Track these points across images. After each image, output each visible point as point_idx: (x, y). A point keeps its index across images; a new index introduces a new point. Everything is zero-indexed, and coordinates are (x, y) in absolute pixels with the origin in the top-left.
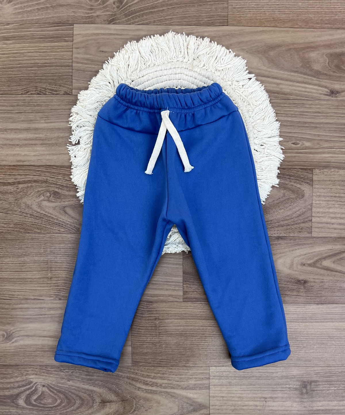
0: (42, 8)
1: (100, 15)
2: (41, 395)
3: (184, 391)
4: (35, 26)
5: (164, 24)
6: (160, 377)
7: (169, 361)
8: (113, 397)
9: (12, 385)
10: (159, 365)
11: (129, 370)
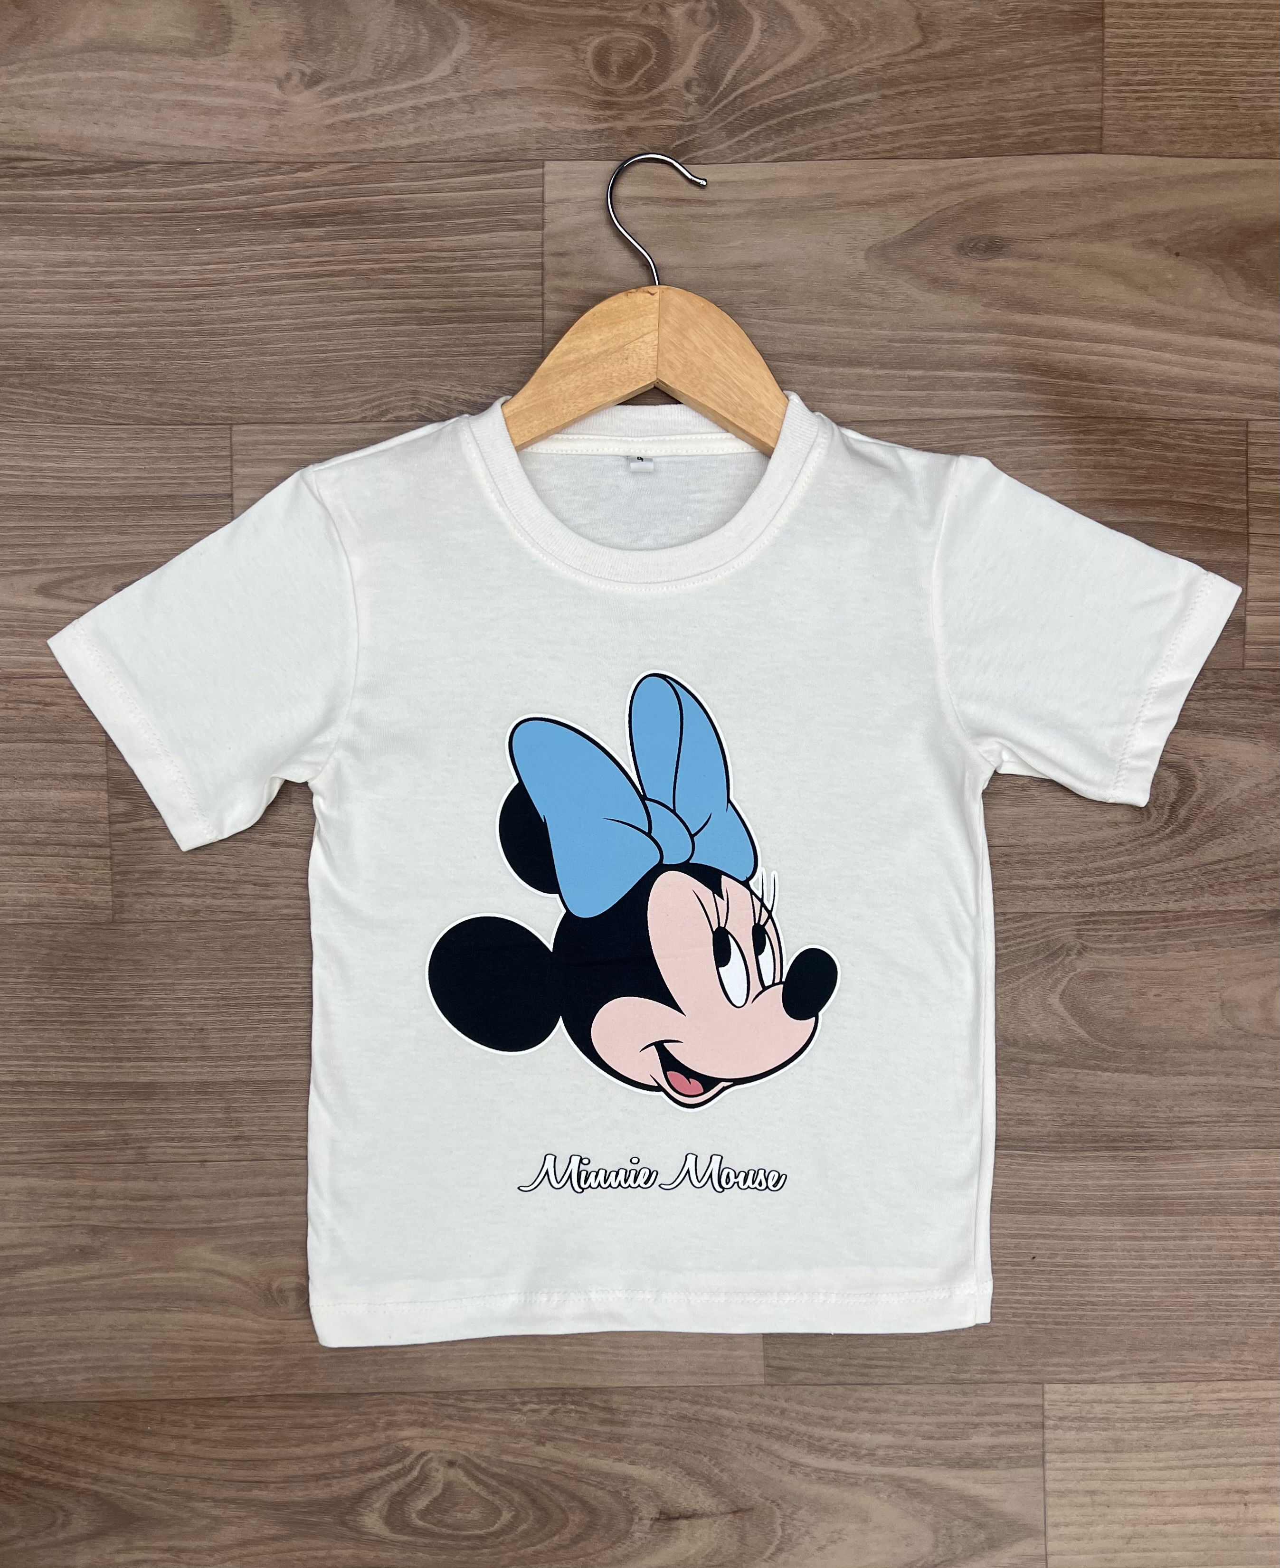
0: (431, 105)
1: (638, 129)
2: (443, 1494)
3: (955, 1472)
4: (406, 171)
5: (870, 156)
6: (866, 1423)
7: (898, 1363)
8: (702, 1500)
9: (337, 1464)
10: (860, 1379)
11: (757, 1400)
